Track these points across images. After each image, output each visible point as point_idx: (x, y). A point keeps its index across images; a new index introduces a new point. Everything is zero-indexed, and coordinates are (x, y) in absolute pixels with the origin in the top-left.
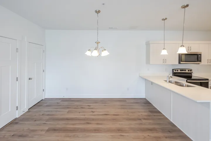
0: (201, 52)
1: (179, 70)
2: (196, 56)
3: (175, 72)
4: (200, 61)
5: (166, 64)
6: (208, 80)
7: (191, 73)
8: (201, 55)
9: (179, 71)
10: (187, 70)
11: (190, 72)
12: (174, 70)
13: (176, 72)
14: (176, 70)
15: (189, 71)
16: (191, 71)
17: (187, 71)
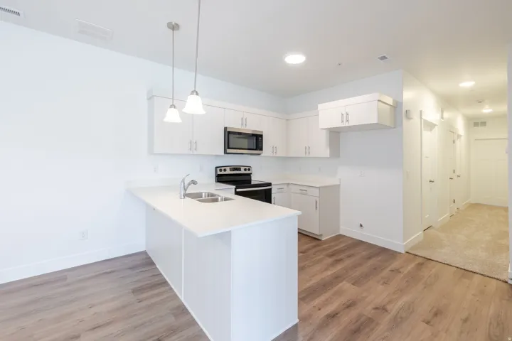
0: (262, 132)
1: (228, 169)
2: (255, 138)
3: (219, 173)
4: (261, 149)
5: (195, 153)
6: (270, 184)
7: (249, 175)
8: (261, 136)
9: (228, 172)
10: (242, 169)
11: (247, 172)
12: (218, 169)
13: (223, 173)
14: (223, 168)
15: (245, 170)
16: (249, 170)
17: (243, 171)
